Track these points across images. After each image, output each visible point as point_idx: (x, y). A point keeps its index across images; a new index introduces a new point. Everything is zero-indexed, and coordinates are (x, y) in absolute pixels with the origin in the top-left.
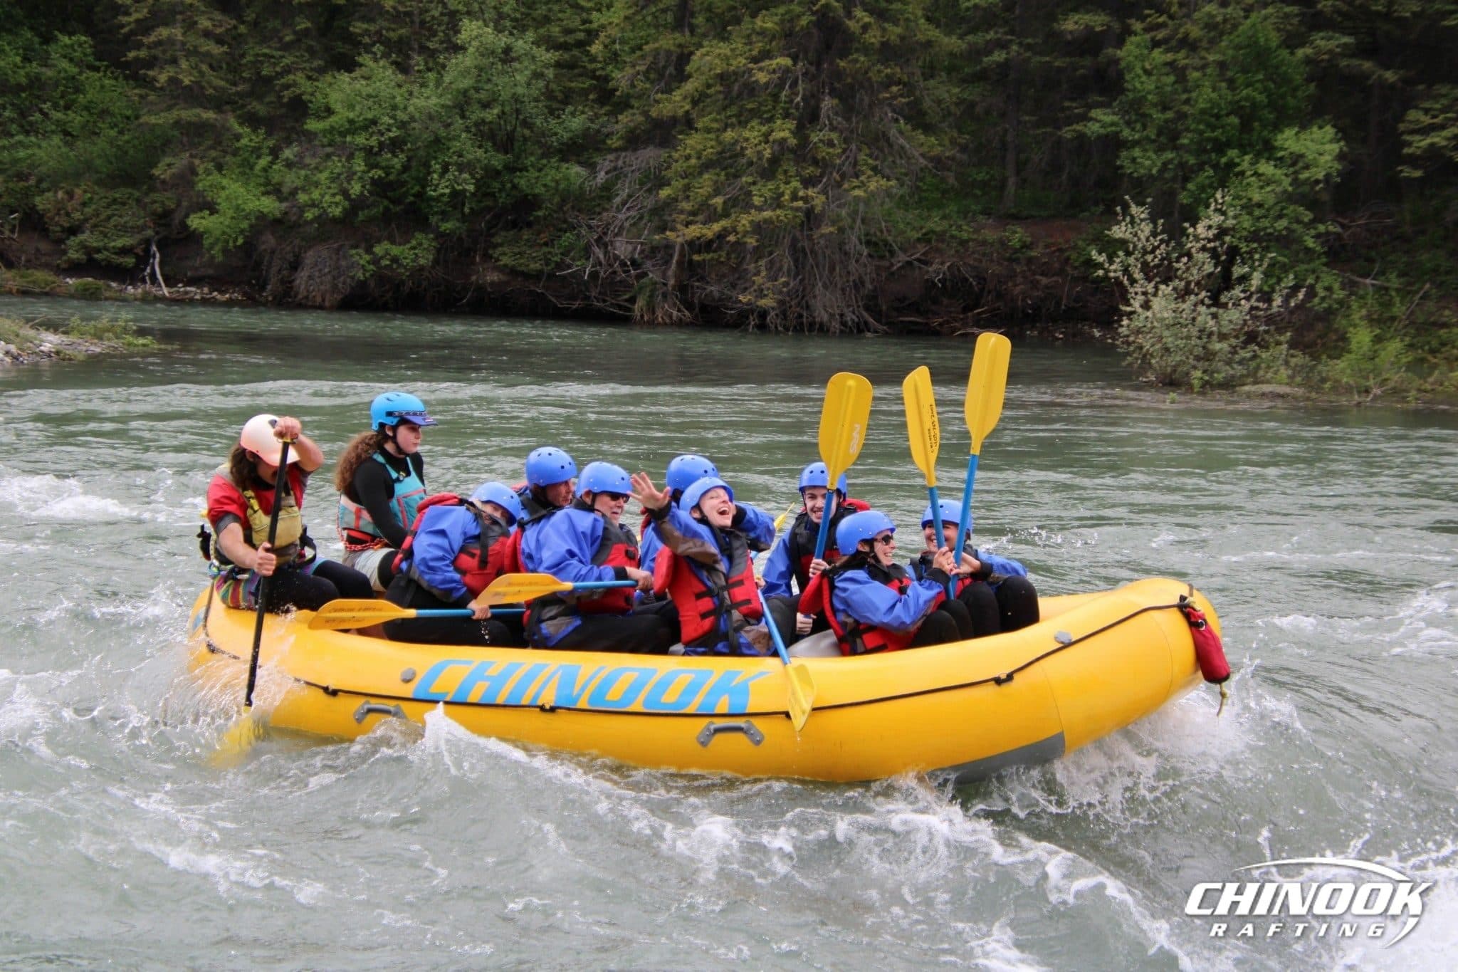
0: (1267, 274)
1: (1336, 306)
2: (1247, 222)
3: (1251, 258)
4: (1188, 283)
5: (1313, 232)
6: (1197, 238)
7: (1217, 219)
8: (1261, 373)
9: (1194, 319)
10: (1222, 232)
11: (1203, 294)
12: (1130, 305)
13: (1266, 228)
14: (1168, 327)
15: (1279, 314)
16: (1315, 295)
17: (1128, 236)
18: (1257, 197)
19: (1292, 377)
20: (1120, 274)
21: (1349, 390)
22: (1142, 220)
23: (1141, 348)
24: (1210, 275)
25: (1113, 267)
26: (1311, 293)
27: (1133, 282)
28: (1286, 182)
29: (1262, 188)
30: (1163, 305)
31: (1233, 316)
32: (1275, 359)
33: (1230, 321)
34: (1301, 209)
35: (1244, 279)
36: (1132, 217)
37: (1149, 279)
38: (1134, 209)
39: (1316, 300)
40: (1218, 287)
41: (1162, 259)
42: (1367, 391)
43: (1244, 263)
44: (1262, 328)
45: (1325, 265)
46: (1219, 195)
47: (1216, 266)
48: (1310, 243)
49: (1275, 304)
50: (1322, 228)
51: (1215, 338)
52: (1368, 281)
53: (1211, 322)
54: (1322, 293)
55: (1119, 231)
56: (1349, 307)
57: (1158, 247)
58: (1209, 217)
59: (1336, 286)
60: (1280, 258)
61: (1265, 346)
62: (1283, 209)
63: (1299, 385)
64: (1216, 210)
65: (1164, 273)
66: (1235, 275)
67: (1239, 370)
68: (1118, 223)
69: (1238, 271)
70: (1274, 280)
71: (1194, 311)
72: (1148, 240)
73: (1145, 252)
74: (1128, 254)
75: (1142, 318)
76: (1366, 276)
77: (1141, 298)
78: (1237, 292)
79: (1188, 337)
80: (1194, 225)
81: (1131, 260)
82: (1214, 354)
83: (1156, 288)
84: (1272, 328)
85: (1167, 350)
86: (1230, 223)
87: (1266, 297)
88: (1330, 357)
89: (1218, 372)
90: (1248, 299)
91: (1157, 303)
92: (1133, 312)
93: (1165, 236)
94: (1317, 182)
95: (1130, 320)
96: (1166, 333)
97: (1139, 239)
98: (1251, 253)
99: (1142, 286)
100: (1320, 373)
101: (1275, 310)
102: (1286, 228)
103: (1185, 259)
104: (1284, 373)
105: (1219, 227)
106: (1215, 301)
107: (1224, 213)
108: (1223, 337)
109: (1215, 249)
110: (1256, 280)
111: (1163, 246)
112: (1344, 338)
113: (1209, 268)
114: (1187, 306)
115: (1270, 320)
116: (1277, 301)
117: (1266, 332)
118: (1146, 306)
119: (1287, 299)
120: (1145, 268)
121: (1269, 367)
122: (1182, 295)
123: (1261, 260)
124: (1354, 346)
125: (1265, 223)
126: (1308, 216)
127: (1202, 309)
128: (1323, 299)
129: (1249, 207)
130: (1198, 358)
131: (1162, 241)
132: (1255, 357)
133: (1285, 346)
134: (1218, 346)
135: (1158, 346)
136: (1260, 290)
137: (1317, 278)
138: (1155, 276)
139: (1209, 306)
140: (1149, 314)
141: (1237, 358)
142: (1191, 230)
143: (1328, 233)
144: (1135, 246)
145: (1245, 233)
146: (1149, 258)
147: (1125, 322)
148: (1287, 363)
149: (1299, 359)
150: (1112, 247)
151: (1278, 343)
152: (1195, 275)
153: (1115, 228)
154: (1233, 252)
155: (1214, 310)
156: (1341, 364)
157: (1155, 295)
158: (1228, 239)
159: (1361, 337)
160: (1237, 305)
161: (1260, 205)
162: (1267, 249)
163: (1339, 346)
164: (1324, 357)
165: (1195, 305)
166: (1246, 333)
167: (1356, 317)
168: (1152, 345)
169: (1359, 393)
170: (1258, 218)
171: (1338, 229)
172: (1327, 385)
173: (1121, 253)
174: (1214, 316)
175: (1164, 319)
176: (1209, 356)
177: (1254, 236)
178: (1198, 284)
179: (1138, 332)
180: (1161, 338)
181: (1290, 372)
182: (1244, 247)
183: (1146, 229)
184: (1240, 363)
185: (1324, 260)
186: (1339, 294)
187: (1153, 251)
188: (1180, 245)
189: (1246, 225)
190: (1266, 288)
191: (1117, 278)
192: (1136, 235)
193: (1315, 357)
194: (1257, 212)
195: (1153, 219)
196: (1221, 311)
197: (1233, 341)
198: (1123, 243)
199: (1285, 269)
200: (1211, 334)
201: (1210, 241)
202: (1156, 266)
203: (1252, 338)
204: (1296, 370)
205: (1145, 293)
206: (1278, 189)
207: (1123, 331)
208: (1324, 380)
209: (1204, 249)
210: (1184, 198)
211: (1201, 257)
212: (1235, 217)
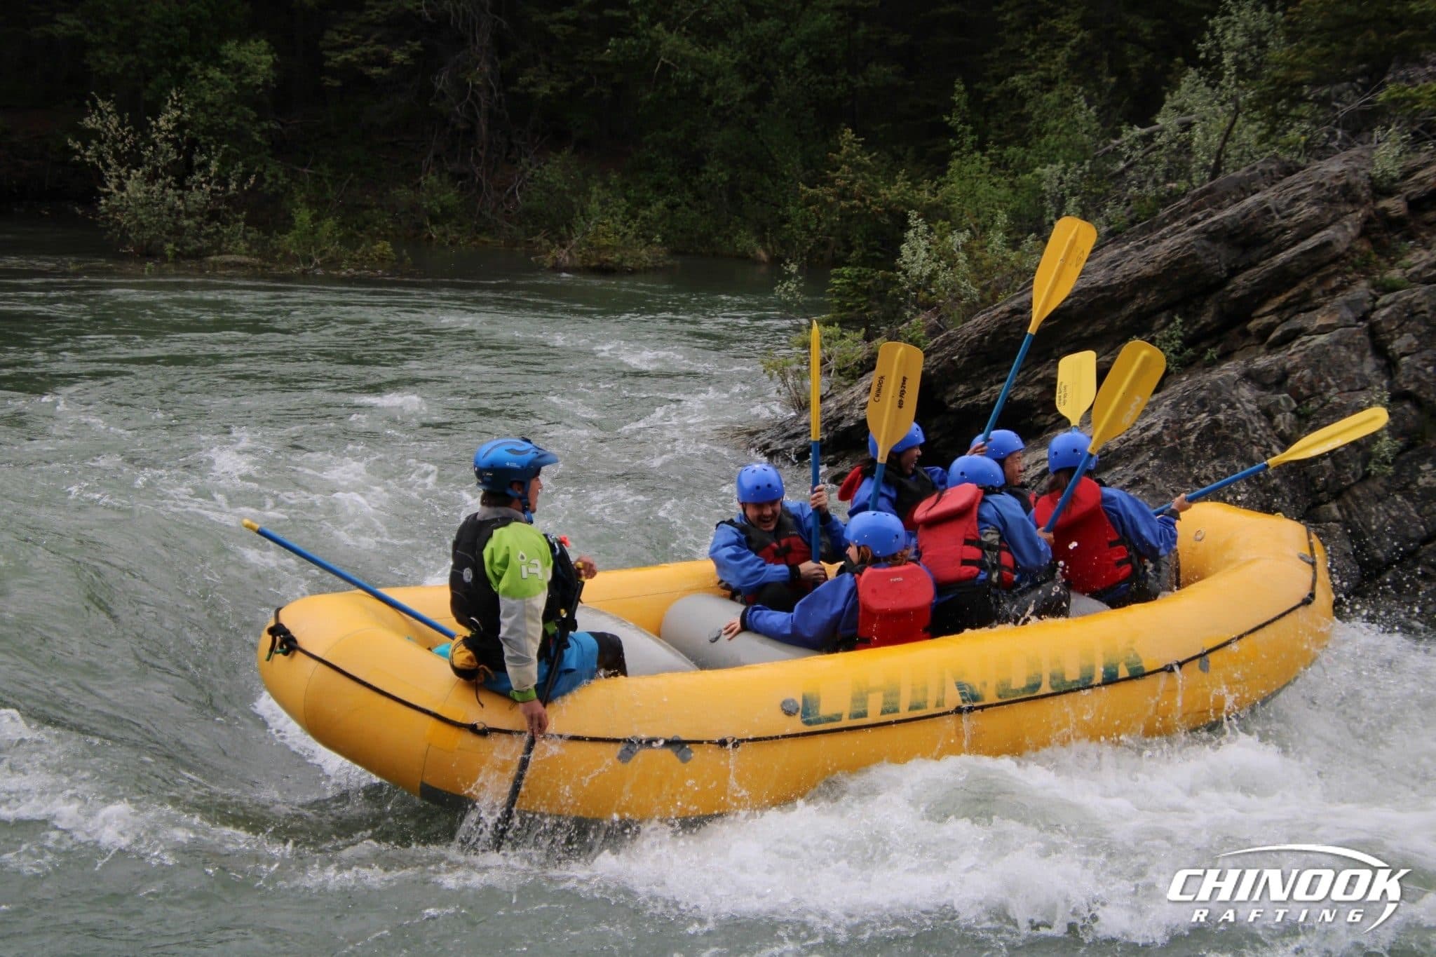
0: (223, 163)
1: (281, 191)
2: (202, 118)
3: (210, 150)
4: (156, 168)
5: (258, 128)
6: (159, 130)
7: (176, 113)
8: (224, 245)
9: (163, 199)
10: (180, 125)
11: (169, 178)
12: (106, 186)
13: (218, 124)
14: (142, 206)
15: (235, 196)
16: (264, 181)
17: (98, 126)
18: (208, 98)
19: (249, 249)
20: (95, 159)
21: (295, 260)
22: (109, 113)
23: (119, 223)
24: (175, 162)
25: (88, 153)
26: (260, 179)
27: (107, 166)
28: (232, 87)
29: (212, 90)
30: (135, 187)
31: (197, 197)
32: (235, 234)
33: (195, 202)
34: (246, 109)
35: (204, 166)
36: (100, 110)
37: (122, 167)
38: (101, 104)
39: (265, 186)
40: (182, 173)
41: (131, 147)
42: (311, 261)
43: (202, 152)
44: (223, 207)
45: (272, 156)
46: (174, 94)
47: (179, 155)
48: (257, 138)
49: (231, 187)
50: (265, 125)
51: (183, 216)
52: (306, 170)
53: (179, 203)
54: (269, 180)
55: (91, 122)
56: (292, 191)
57: (127, 137)
58: (168, 112)
59: (281, 174)
60: (233, 150)
61: (225, 223)
62: (231, 108)
63: (255, 256)
64: (174, 107)
65: (132, 159)
66: (196, 163)
67: (205, 243)
68: (89, 115)
69: (198, 159)
70: (229, 168)
71: (163, 192)
72: (117, 130)
73: (115, 141)
74: (101, 142)
75: (118, 197)
76: (305, 166)
77: (115, 180)
78: (198, 176)
79: (160, 215)
80: (156, 118)
81: (104, 148)
82: (183, 229)
83: (129, 173)
84: (231, 208)
85: (141, 226)
86: (186, 116)
87: (224, 182)
88: (280, 233)
89: (187, 244)
90: (208, 183)
91: (130, 185)
92: (111, 193)
93: (131, 127)
94: (258, 86)
95: (106, 199)
96: (140, 211)
97: (109, 130)
98: (208, 144)
99: (116, 170)
100: (272, 245)
101: (231, 192)
102: (236, 125)
103: (151, 148)
104: (243, 245)
105: (177, 119)
106: (181, 184)
107: (181, 109)
108: (190, 215)
109: (176, 139)
110: (214, 167)
111: (131, 136)
112: (291, 219)
113: (173, 156)
114: (156, 188)
115: (229, 200)
116: (233, 186)
117: (227, 211)
118: (121, 187)
119: (240, 186)
120: (116, 152)
121: (230, 241)
122: (152, 178)
123: (216, 150)
124: (297, 223)
125: (218, 120)
126: (253, 115)
127: (170, 191)
128: (271, 184)
129: (202, 105)
130: (169, 233)
131: (129, 132)
132: (218, 232)
133: (242, 223)
134: (186, 223)
135: (134, 222)
136: (218, 175)
137: (265, 167)
138: (127, 162)
139: (175, 189)
140: (124, 194)
141: (203, 232)
142: (154, 123)
143: (271, 129)
144: (106, 137)
145: (201, 128)
146: (120, 146)
147: (103, 201)
148: (245, 238)
149: (253, 234)
150: (86, 136)
151: (237, 221)
152: (161, 161)
153: (87, 120)
154: (193, 143)
155: (180, 192)
156: (289, 238)
157: (128, 178)
158: (187, 131)
159: (303, 216)
160: (199, 187)
161: (213, 105)
162: (222, 142)
163: (286, 224)
164: (275, 233)
165: (164, 187)
166: (209, 212)
167: (298, 199)
168: (129, 221)
169: (304, 264)
170: (212, 115)
171: (279, 127)
172: (278, 256)
173: (94, 142)
174: (181, 197)
175: (136, 200)
176: (179, 231)
177: (209, 131)
178: (164, 169)
179: (115, 210)
180: (135, 216)
181: (247, 245)
182: (202, 139)
183: (114, 121)
184: (207, 236)
185: (269, 151)
186: (284, 181)
187: (122, 140)
188: (145, 136)
189: (202, 120)
190: (223, 175)
191: (93, 163)
192: (105, 126)
193: (268, 233)
194: (211, 110)
195: (119, 112)
196: (187, 192)
197: (199, 219)
198: (95, 133)
199: (237, 158)
200: (179, 212)
201: (170, 132)
202: (126, 153)
203: (214, 215)
204: (253, 244)
205: (119, 177)
206: (227, 91)
207: (103, 209)
208: (276, 251)
209: (166, 140)
210: (147, 96)
211: (164, 146)
212: (192, 112)
